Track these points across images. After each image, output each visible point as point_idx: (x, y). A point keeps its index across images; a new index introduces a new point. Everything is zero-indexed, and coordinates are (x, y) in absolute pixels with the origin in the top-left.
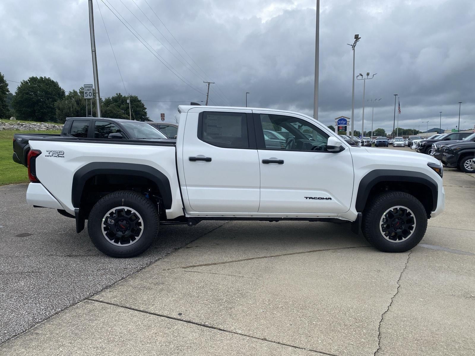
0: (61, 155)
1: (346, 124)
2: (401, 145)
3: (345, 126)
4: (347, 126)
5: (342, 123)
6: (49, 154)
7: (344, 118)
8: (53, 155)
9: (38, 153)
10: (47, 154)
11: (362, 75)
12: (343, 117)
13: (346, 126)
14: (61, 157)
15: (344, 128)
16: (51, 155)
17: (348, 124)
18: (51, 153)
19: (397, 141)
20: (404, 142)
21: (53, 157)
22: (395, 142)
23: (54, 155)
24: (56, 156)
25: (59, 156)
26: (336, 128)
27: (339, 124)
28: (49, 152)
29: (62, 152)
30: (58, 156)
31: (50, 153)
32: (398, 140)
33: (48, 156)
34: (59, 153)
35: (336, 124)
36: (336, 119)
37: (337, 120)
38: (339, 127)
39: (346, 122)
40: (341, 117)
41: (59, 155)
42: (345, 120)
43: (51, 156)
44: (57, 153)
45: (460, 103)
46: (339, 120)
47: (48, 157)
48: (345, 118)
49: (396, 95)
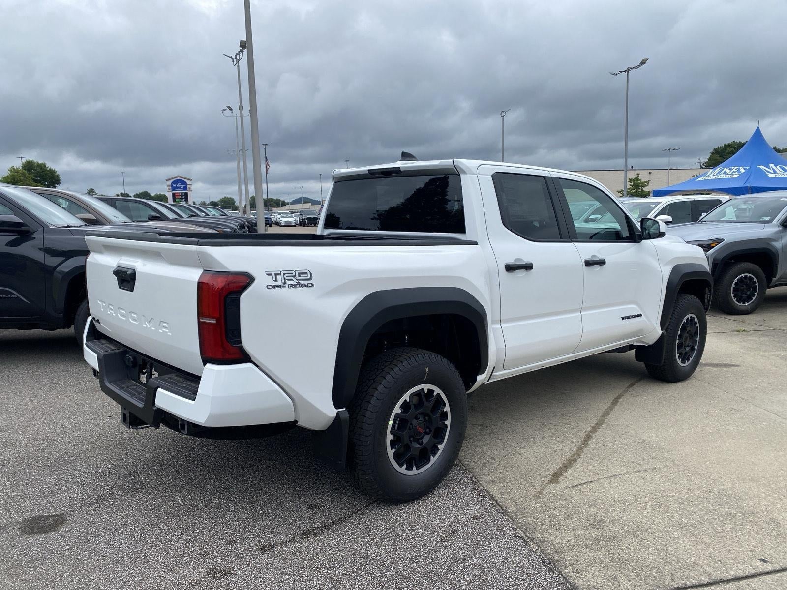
0: (306, 282)
1: (185, 189)
2: (290, 223)
3: (185, 193)
4: (189, 193)
5: (180, 187)
6: (276, 280)
7: (181, 179)
8: (285, 283)
9: (244, 280)
10: (270, 281)
11: (231, 109)
12: (180, 177)
13: (187, 193)
14: (305, 285)
15: (183, 195)
16: (280, 282)
17: (190, 189)
18: (279, 277)
19: (283, 217)
20: (294, 219)
21: (286, 289)
22: (281, 219)
23: (288, 282)
24: (292, 286)
25: (301, 286)
26: (169, 195)
27: (173, 189)
28: (274, 275)
29: (307, 273)
30: (298, 283)
31: (276, 278)
32: (285, 216)
33: (274, 287)
34: (299, 276)
35: (169, 189)
36: (168, 180)
37: (170, 183)
38: (174, 195)
39: (186, 186)
40: (177, 177)
41: (302, 282)
42: (184, 183)
43: (280, 286)
44: (295, 276)
45: (347, 161)
46: (174, 183)
47: (274, 290)
48: (184, 180)
49: (265, 145)
